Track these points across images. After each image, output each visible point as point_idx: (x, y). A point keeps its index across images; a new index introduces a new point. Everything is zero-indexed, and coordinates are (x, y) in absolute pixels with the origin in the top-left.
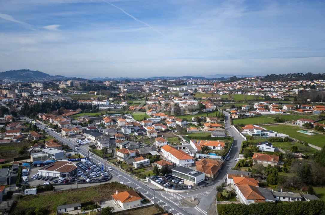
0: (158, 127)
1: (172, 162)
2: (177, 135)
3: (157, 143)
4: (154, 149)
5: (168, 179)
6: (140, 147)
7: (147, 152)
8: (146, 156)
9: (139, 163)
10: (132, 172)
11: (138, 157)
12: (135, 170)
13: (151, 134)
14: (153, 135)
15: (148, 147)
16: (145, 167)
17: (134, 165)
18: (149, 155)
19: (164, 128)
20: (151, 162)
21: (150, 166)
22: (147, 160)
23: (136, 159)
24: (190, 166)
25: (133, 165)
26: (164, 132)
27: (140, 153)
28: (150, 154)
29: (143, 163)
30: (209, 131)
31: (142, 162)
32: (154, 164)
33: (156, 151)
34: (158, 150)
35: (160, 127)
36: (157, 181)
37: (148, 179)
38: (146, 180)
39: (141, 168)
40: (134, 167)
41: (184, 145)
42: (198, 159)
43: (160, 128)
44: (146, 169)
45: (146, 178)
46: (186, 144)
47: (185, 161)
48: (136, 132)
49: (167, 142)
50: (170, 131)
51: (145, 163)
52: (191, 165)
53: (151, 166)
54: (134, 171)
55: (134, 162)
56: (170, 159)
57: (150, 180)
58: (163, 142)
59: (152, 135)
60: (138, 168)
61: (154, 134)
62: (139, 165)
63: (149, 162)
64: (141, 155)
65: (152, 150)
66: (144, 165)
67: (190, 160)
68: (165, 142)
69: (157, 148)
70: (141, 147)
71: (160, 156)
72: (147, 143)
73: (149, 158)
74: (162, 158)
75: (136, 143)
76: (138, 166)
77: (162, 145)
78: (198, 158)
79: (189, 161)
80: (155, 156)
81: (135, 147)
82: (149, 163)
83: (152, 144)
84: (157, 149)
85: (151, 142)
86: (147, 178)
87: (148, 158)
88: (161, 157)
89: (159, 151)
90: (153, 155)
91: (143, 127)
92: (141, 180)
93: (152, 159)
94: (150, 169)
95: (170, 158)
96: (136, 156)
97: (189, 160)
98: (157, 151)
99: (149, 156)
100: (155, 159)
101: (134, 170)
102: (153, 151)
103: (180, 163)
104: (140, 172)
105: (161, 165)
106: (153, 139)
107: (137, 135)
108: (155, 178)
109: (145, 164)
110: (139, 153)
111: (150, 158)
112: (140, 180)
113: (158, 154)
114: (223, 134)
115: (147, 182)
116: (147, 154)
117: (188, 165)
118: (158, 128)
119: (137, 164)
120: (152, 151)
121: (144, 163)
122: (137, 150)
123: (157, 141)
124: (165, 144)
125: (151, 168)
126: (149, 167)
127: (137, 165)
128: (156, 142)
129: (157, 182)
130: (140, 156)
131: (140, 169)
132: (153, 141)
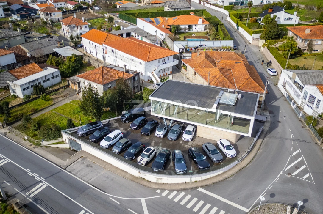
0: (59, 4)
1: (127, 71)
2: (102, 15)
3: (65, 31)
4: (62, 42)
5: (139, 127)
6: (26, 41)
7: (46, 51)
8: (45, 61)
9: (29, 83)
10: (9, 115)
11: (24, 64)
12: (19, 105)
13: (47, 14)
14: (53, 17)
15: (47, 39)
16: (49, 93)
17: (14, 91)
18: (54, 57)
19: (71, 4)
20: (64, 75)
21: (62, 85)
22: (50, 71)
23: (18, 70)
24: (169, 72)
25: (11, 91)
26: (74, 11)
27: (28, 55)
28: (56, 54)
29: (40, 81)
30: (154, 5)
31: (37, 80)
32: (74, 80)
33: (70, 46)
34: (72, 44)
35: (63, 3)
36: (104, 143)
37: (70, 140)
38: (62, 142)
39: (39, 97)
40: (15, 97)
41: (125, 29)
42: (184, 54)
43: (63, 6)
44: (53, 99)
45: (60, 136)
46: (130, 26)
47: (159, 62)
48: (14, 14)
49: (87, 26)
50: (85, 8)
51: (48, 80)
52: (171, 70)
53: (67, 86)
54: (14, 113)
55: (10, 83)
56: (110, 61)
57: (79, 142)
58: (79, 27)
59: (51, 16)
60: (28, 100)
61: (54, 14)
62: (31, 90)
63: (57, 76)
64: (33, 58)
65: (58, 45)
66: (46, 85)
67: (168, 59)
68: (84, 26)
69: (69, 39)
70: (29, 40)
71: (82, 56)
72: (42, 31)
73: (54, 64)
74: (89, 61)
75: (14, 32)
76: (27, 92)
77: (79, 34)
78: (183, 52)
79: (166, 61)
80: (70, 58)
81: (12, 41)
82: (59, 79)
83: (55, 34)
84: (68, 41)
85: (50, 30)
86: (65, 137)
87: (52, 66)
88: (86, 60)
89: (77, 45)
90: (64, 57)
91: (30, 5)
92: (44, 143)
93: (65, 67)
94: (66, 95)
95: (112, 58)
96: (18, 62)
97: (166, 59)
98: (72, 47)
99: (54, 59)
100: (73, 65)
101: (14, 107)
102: (61, 47)
103: (146, 69)
104: (36, 111)
105: (99, 83)
106: (56, 24)
107: (18, 19)
108: (97, 134)
109: (48, 82)
110: (26, 56)
111: (57, 65)
112: (39, 145)
113: (78, 53)
114: (185, 4)
115: (67, 146)
116: (47, 56)
117: (164, 70)
118: (59, 6)
119: (21, 86)
120: (58, 47)
121: (44, 81)
122: (18, 47)
123: (66, 25)
124: (85, 29)
125: (67, 92)
126: (61, 90)
127: (24, 90)
128: (65, 27)
129: (109, 150)
130: (30, 63)
131: (35, 99)
132: (56, 29)
